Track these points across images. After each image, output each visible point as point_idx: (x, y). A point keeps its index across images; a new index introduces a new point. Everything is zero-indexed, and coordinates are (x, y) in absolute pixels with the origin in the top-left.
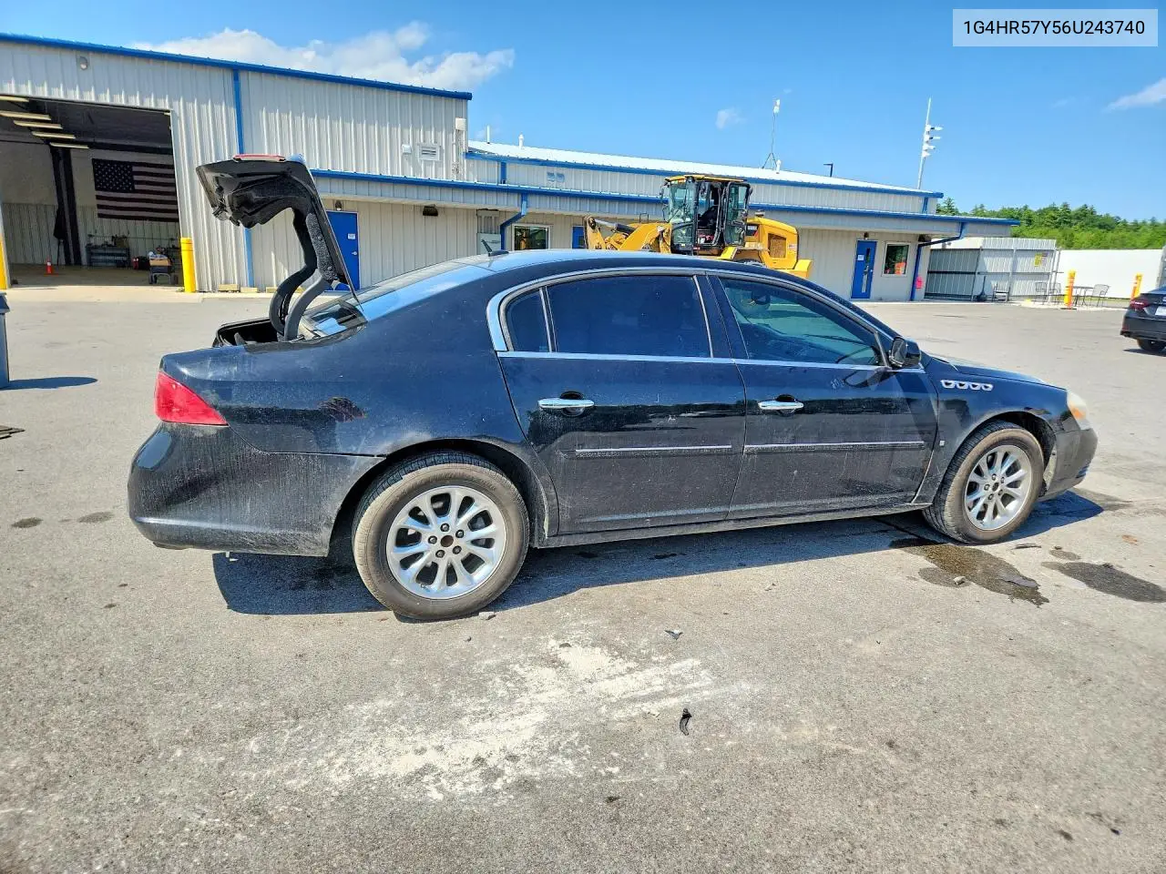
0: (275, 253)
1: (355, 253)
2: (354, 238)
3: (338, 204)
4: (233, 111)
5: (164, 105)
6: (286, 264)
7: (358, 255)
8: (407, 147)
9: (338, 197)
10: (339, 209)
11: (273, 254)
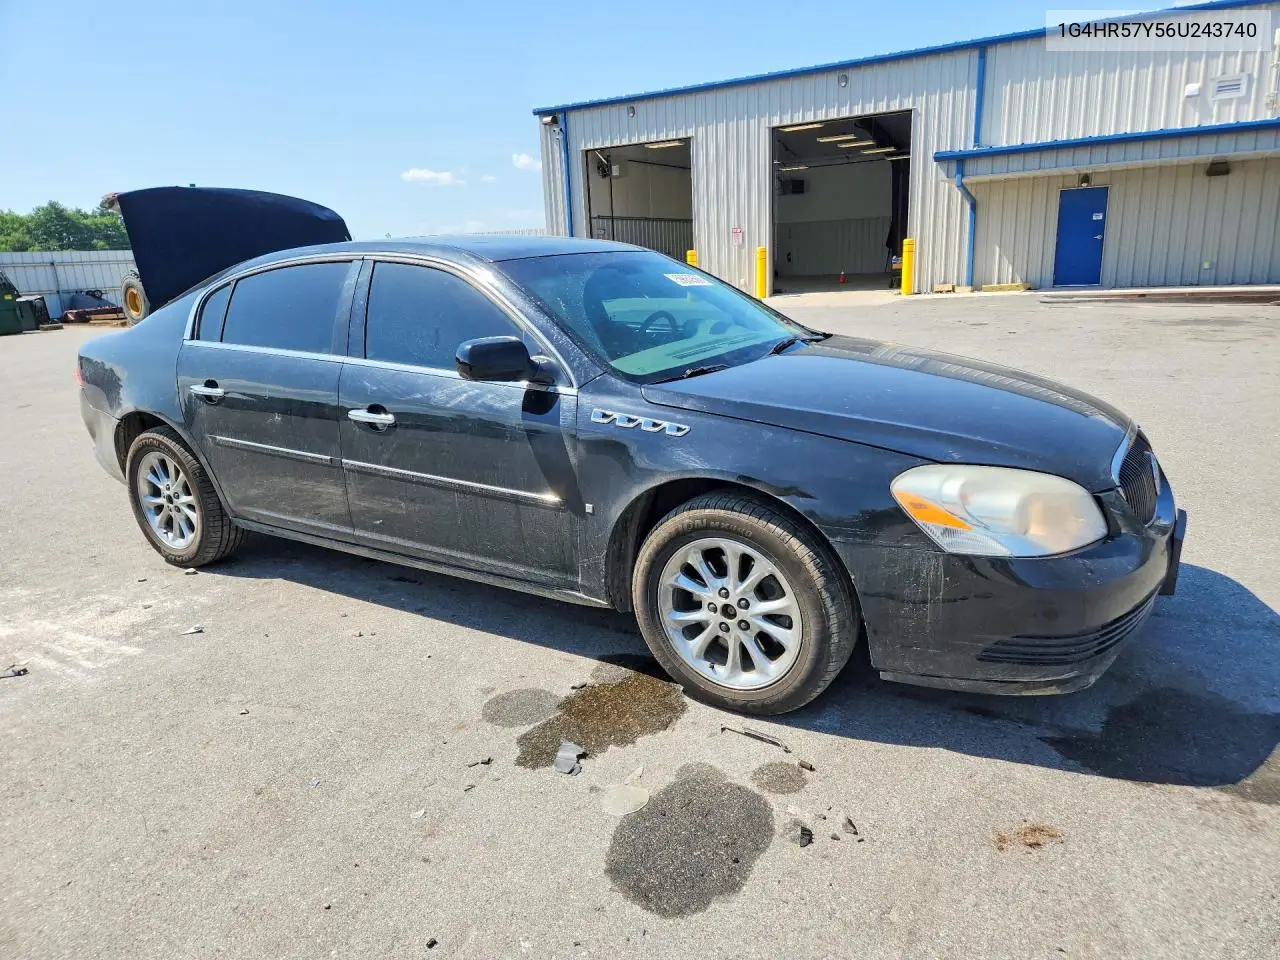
0: (1000, 247)
1: (1099, 237)
2: (1100, 217)
3: (1086, 178)
4: (974, 92)
5: (907, 105)
6: (1012, 260)
7: (1103, 239)
8: (1193, 88)
9: (1085, 169)
10: (1084, 185)
11: (997, 249)
